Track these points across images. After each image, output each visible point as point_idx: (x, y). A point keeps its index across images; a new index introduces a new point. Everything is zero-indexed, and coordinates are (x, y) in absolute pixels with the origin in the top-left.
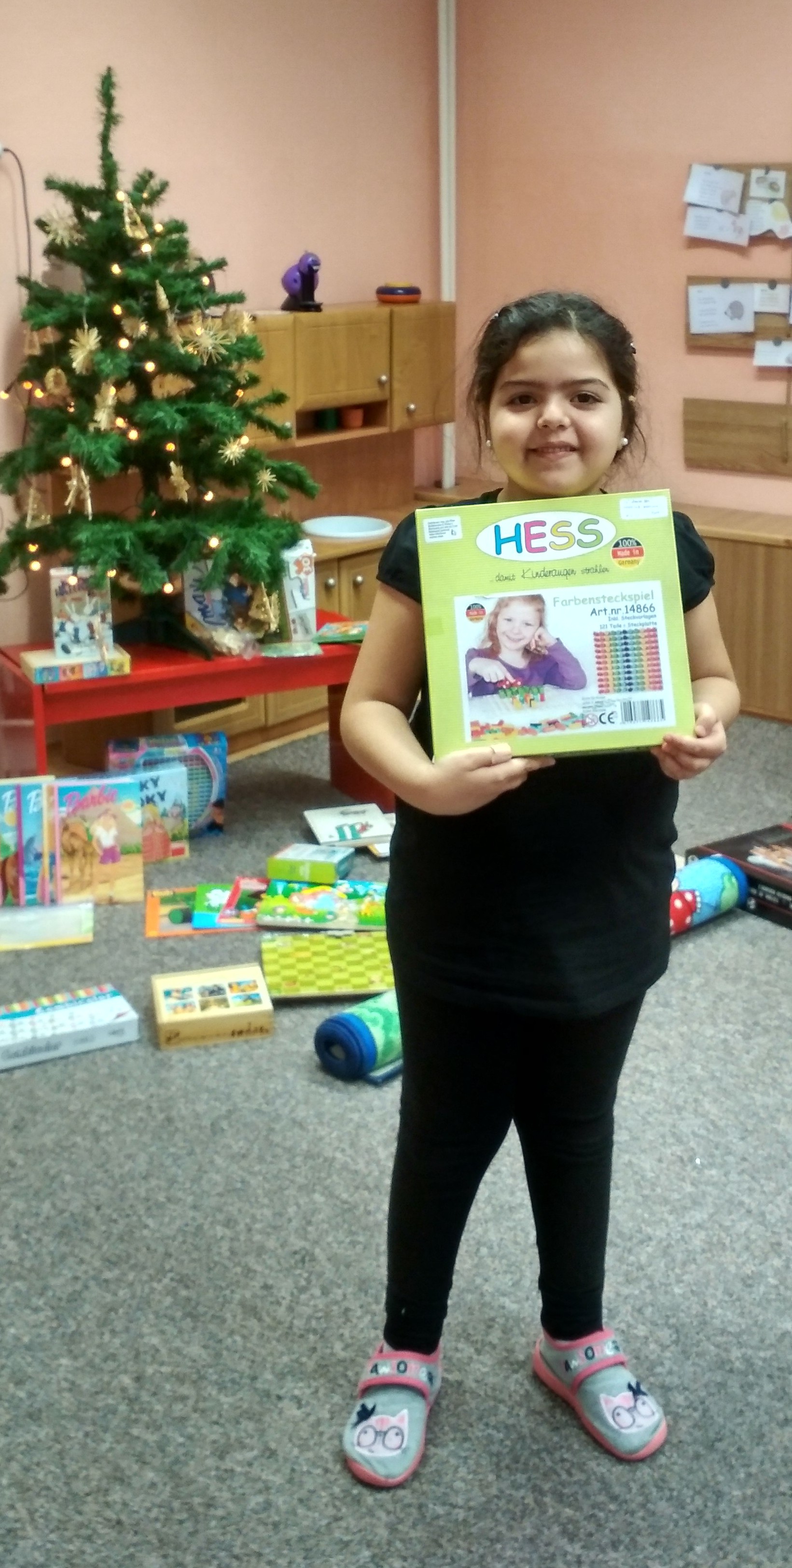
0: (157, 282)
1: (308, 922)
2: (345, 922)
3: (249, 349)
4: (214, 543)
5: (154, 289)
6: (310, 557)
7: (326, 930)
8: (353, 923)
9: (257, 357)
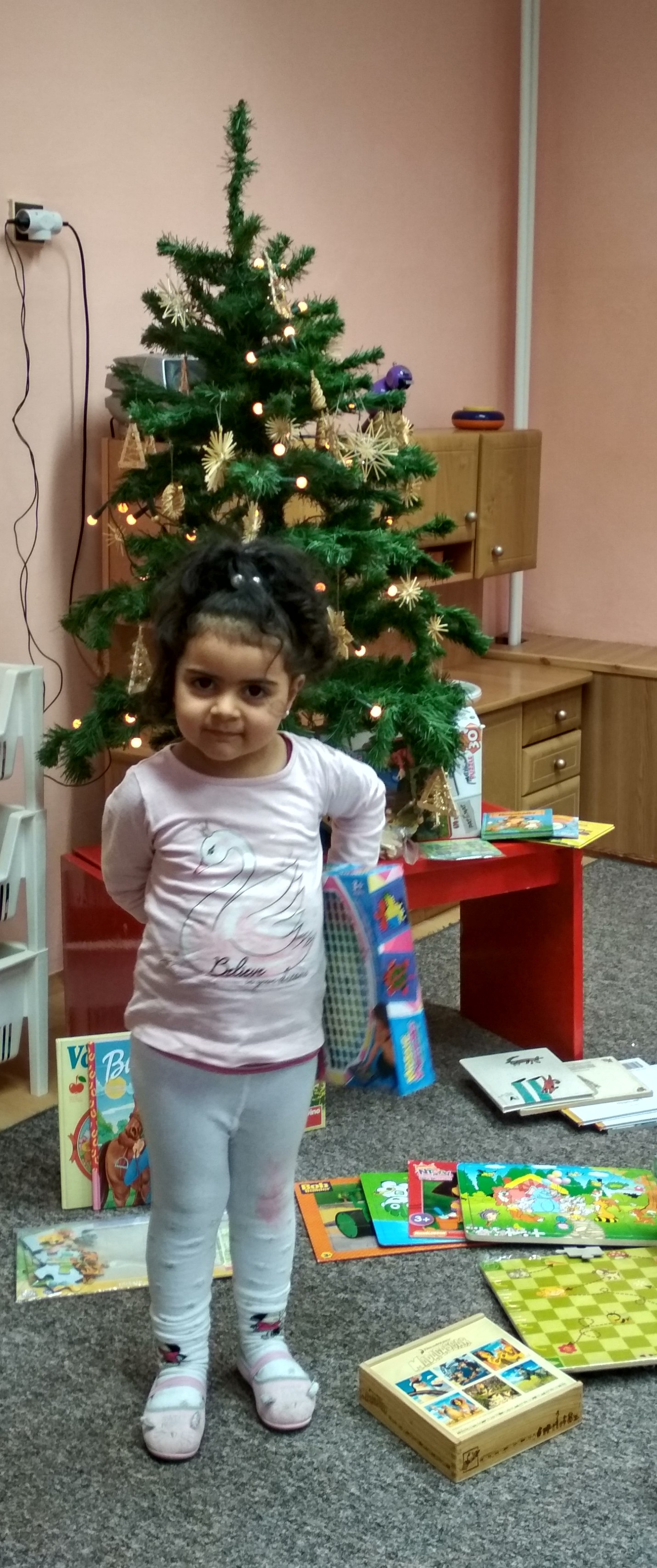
0: (312, 372)
1: (538, 1236)
2: (585, 1233)
3: (418, 463)
4: (376, 712)
5: (309, 382)
6: (477, 730)
7: (561, 1247)
8: (598, 1235)
9: (426, 472)
